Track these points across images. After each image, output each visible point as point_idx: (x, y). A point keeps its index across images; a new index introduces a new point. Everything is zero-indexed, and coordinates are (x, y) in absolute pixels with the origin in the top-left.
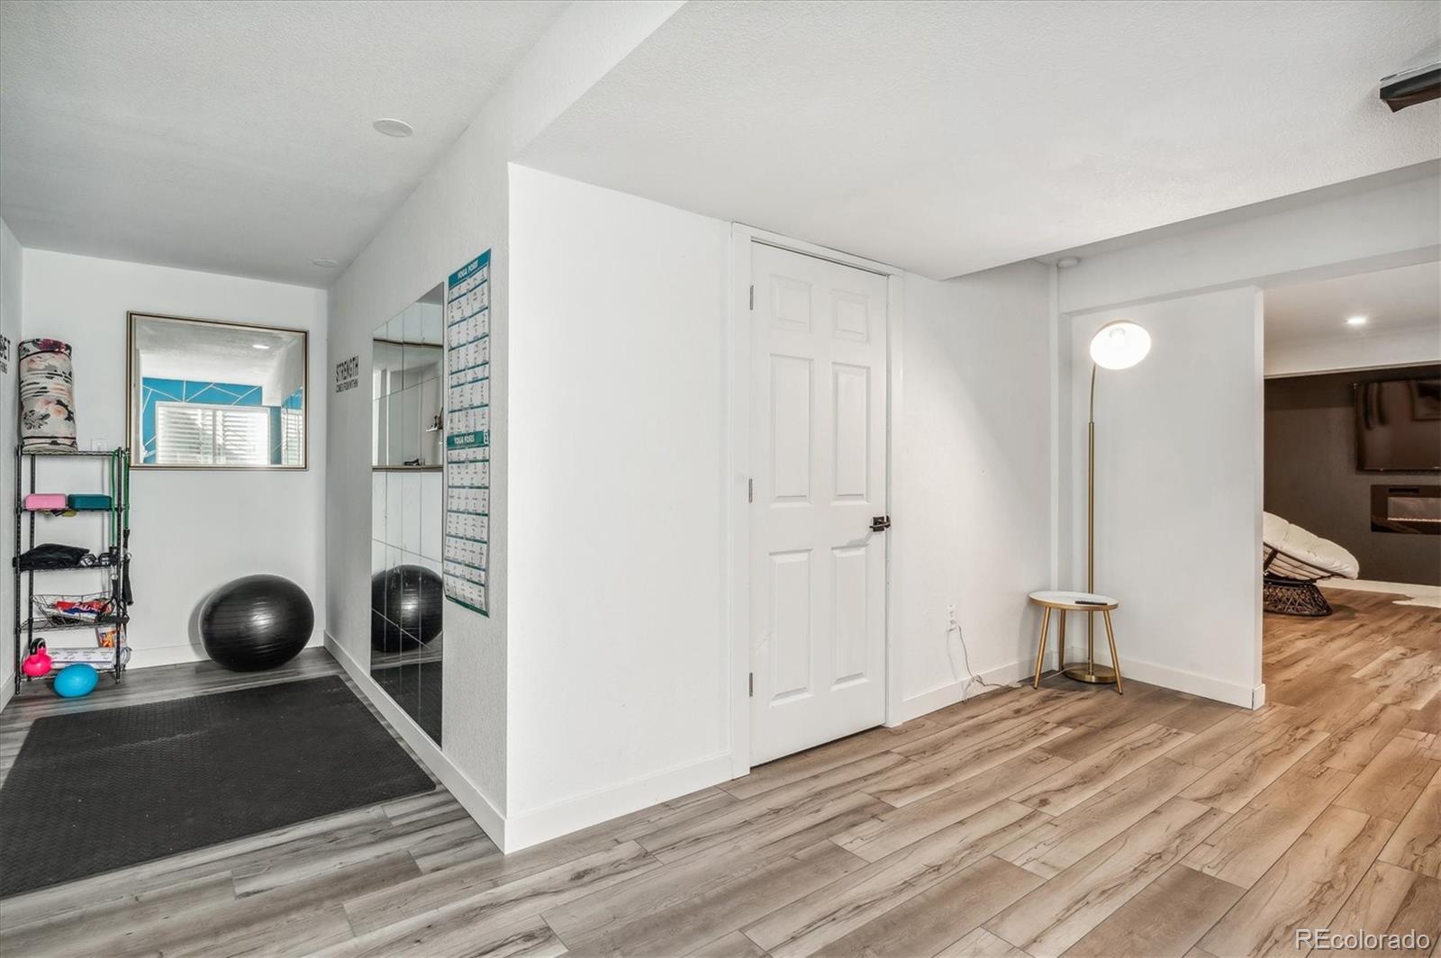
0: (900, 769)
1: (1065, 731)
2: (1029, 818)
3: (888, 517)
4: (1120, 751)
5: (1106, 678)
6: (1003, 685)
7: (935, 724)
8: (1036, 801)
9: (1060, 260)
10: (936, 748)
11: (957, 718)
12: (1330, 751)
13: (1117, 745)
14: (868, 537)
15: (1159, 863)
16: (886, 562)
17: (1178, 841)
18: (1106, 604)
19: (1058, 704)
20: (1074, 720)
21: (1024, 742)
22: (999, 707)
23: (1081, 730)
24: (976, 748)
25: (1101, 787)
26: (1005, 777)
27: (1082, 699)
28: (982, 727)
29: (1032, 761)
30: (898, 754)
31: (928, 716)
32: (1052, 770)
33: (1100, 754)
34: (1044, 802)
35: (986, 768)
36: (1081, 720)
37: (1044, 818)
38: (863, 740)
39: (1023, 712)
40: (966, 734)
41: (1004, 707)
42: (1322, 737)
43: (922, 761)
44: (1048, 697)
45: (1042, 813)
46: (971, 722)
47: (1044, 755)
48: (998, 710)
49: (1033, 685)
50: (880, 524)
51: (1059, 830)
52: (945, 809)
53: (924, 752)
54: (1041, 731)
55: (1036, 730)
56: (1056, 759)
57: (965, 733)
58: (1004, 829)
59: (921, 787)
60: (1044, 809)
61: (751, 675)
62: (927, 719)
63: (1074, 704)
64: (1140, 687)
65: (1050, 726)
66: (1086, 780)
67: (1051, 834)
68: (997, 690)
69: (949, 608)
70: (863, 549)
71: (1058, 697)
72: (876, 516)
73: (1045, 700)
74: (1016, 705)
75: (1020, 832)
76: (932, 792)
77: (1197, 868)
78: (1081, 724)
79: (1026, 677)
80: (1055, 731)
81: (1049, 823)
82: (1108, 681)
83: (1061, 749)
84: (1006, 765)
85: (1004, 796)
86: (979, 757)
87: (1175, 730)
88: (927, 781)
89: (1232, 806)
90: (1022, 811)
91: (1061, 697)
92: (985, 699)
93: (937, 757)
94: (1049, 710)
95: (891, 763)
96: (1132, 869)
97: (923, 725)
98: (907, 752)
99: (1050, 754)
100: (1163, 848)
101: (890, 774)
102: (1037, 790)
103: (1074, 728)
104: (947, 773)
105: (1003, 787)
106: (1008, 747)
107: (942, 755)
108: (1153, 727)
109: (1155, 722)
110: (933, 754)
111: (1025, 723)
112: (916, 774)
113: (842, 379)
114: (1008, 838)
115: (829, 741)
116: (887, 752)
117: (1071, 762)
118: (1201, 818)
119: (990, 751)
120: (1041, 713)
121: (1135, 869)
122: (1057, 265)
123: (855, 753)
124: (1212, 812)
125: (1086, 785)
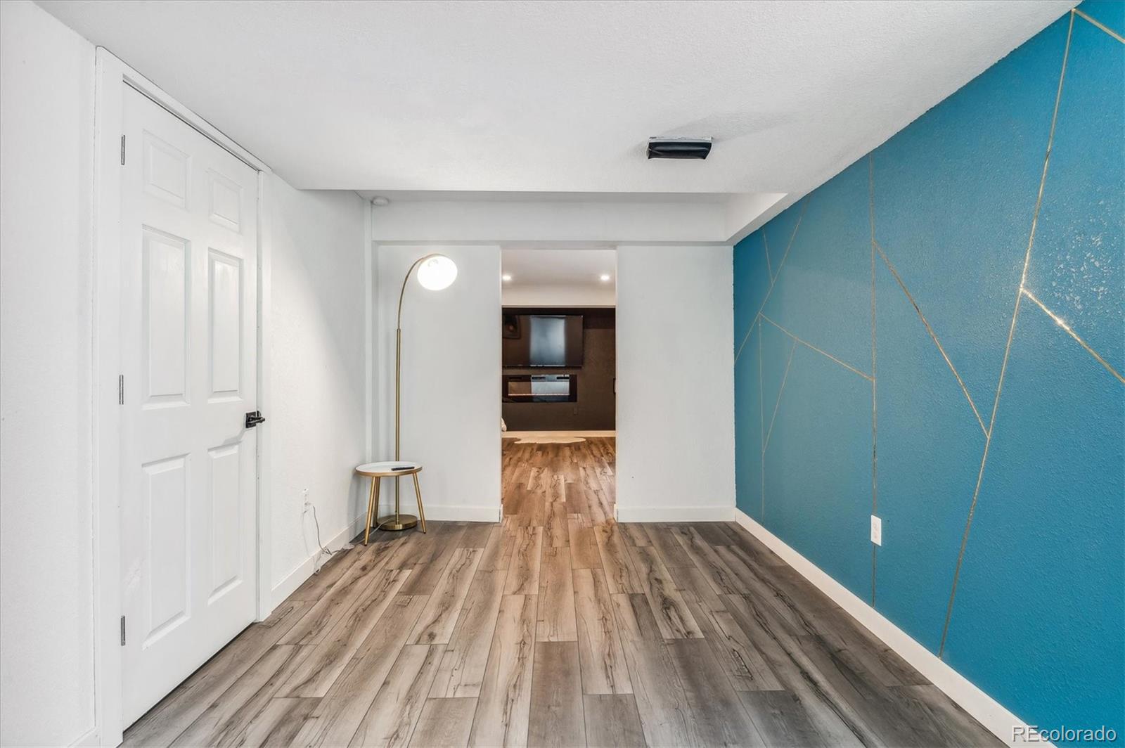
0: (298, 659)
1: (407, 574)
2: (431, 653)
3: (258, 412)
4: (452, 577)
5: (409, 524)
6: (339, 549)
7: (302, 603)
8: (425, 637)
9: (375, 198)
10: (317, 625)
11: (318, 591)
12: (550, 538)
13: (447, 572)
14: (242, 433)
15: (527, 647)
16: (257, 456)
17: (525, 626)
18: (413, 468)
19: (390, 552)
20: (409, 562)
21: (385, 593)
22: (348, 569)
23: (417, 569)
24: (352, 611)
25: (459, 606)
26: (391, 627)
27: (403, 544)
28: (344, 591)
29: (401, 606)
30: (287, 644)
31: (292, 598)
32: (419, 608)
33: (441, 585)
34: (432, 636)
35: (371, 626)
36: (412, 561)
37: (441, 649)
38: (242, 645)
39: (369, 568)
40: (336, 602)
41: (351, 569)
42: (540, 530)
43: (314, 642)
44: (379, 549)
45: (436, 645)
46: (332, 590)
47: (406, 598)
48: (349, 572)
49: (363, 543)
50: (253, 420)
51: (456, 653)
52: (365, 677)
53: (310, 633)
54: (392, 579)
55: (387, 580)
56: (416, 598)
57: (334, 601)
58: (420, 672)
59: (328, 667)
60: (435, 642)
61: (123, 619)
62: (293, 600)
63: (401, 550)
64: (433, 525)
65: (395, 573)
66: (446, 605)
67: (453, 659)
68: (336, 555)
69: (304, 492)
70: (237, 447)
71: (386, 548)
72: (248, 412)
73: (379, 552)
74: (360, 564)
75: (433, 668)
76: (343, 667)
77: (546, 640)
78: (415, 564)
79: (353, 538)
80: (401, 575)
81: (446, 651)
82: (412, 526)
83: (414, 588)
84: (384, 617)
85: (400, 644)
86: (360, 617)
87: (471, 550)
88: (330, 659)
89: (534, 590)
90: (422, 650)
91: (388, 547)
92: (332, 566)
93: (323, 633)
94: (386, 560)
95: (285, 657)
96: (517, 660)
97: (293, 608)
98: (294, 638)
99: (409, 595)
100: (521, 635)
101: (291, 668)
102: (420, 628)
103: (412, 568)
104: (343, 644)
105: (395, 637)
106: (375, 602)
107: (327, 629)
108: (458, 552)
109: (457, 547)
110: (319, 631)
111: (374, 576)
112: (316, 657)
113: (219, 267)
114: (429, 677)
115: (206, 661)
116: (274, 648)
117: (428, 596)
118: (525, 604)
119: (364, 610)
120: (383, 563)
121: (519, 659)
122: (372, 202)
123: (241, 662)
124: (527, 598)
125: (449, 609)
